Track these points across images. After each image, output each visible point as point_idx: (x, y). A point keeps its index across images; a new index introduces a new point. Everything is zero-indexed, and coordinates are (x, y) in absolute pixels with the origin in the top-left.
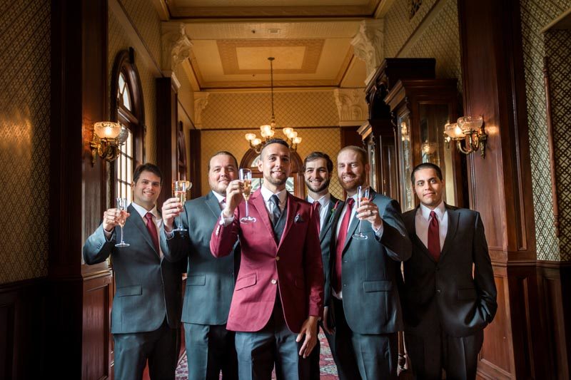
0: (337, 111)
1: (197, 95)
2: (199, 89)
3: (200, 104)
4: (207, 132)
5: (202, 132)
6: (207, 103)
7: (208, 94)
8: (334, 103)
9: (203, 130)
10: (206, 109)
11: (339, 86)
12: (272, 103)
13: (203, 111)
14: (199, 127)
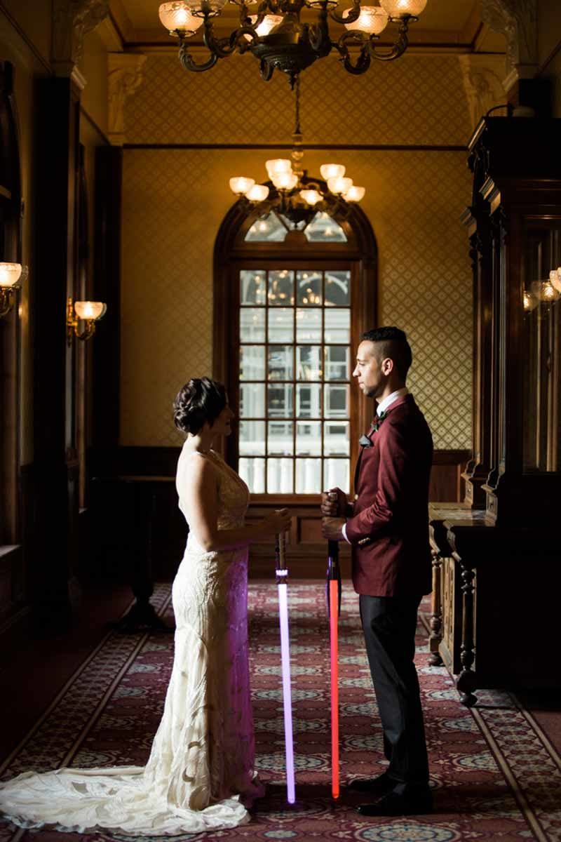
0: (466, 109)
1: (116, 61)
2: (120, 48)
3: (123, 85)
4: (136, 151)
5: (125, 152)
6: (140, 80)
7: (143, 58)
8: (460, 88)
9: (127, 146)
10: (137, 94)
11: (471, 48)
12: (297, 103)
13: (130, 100)
14: (117, 141)
